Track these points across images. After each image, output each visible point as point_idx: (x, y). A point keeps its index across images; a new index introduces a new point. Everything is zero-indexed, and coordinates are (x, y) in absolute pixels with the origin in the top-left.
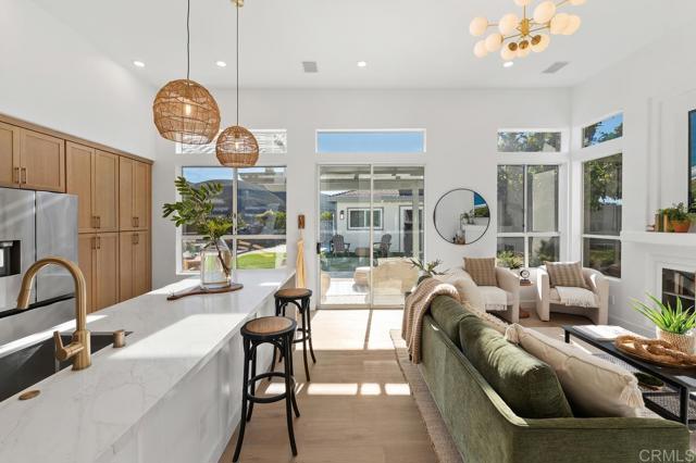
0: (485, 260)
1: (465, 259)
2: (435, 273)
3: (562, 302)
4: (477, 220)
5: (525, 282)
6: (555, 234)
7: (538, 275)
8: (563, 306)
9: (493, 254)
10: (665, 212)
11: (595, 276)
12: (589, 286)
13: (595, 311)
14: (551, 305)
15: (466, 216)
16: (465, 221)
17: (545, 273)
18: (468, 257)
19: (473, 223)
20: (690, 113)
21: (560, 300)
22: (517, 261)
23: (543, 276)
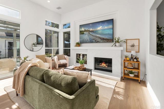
0: (42, 55)
1: (36, 56)
2: (27, 60)
3: (61, 63)
4: (37, 45)
5: (53, 60)
6: (58, 48)
7: (56, 58)
8: (61, 64)
9: (44, 54)
10: (77, 43)
11: (66, 56)
12: (65, 59)
13: (66, 64)
14: (59, 65)
15: (34, 44)
16: (34, 45)
17: (57, 57)
18: (37, 55)
19: (36, 46)
20: (80, 25)
21: (60, 63)
22: (50, 55)
23: (57, 58)
